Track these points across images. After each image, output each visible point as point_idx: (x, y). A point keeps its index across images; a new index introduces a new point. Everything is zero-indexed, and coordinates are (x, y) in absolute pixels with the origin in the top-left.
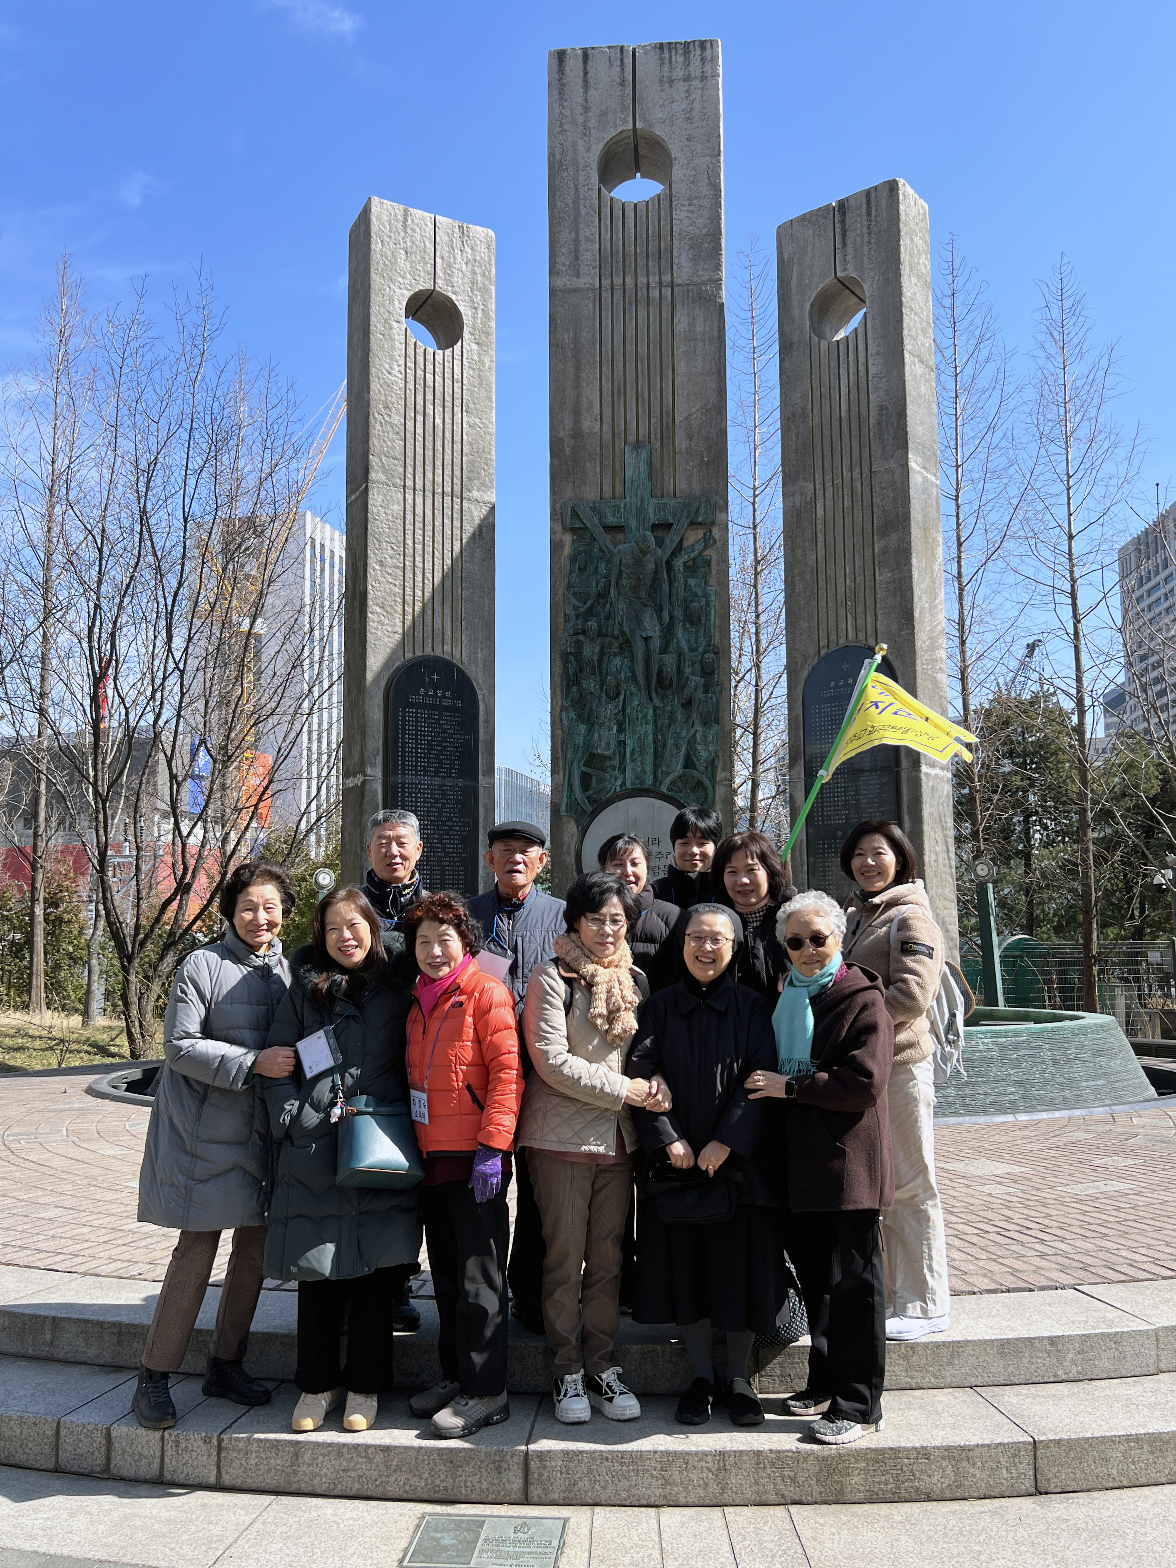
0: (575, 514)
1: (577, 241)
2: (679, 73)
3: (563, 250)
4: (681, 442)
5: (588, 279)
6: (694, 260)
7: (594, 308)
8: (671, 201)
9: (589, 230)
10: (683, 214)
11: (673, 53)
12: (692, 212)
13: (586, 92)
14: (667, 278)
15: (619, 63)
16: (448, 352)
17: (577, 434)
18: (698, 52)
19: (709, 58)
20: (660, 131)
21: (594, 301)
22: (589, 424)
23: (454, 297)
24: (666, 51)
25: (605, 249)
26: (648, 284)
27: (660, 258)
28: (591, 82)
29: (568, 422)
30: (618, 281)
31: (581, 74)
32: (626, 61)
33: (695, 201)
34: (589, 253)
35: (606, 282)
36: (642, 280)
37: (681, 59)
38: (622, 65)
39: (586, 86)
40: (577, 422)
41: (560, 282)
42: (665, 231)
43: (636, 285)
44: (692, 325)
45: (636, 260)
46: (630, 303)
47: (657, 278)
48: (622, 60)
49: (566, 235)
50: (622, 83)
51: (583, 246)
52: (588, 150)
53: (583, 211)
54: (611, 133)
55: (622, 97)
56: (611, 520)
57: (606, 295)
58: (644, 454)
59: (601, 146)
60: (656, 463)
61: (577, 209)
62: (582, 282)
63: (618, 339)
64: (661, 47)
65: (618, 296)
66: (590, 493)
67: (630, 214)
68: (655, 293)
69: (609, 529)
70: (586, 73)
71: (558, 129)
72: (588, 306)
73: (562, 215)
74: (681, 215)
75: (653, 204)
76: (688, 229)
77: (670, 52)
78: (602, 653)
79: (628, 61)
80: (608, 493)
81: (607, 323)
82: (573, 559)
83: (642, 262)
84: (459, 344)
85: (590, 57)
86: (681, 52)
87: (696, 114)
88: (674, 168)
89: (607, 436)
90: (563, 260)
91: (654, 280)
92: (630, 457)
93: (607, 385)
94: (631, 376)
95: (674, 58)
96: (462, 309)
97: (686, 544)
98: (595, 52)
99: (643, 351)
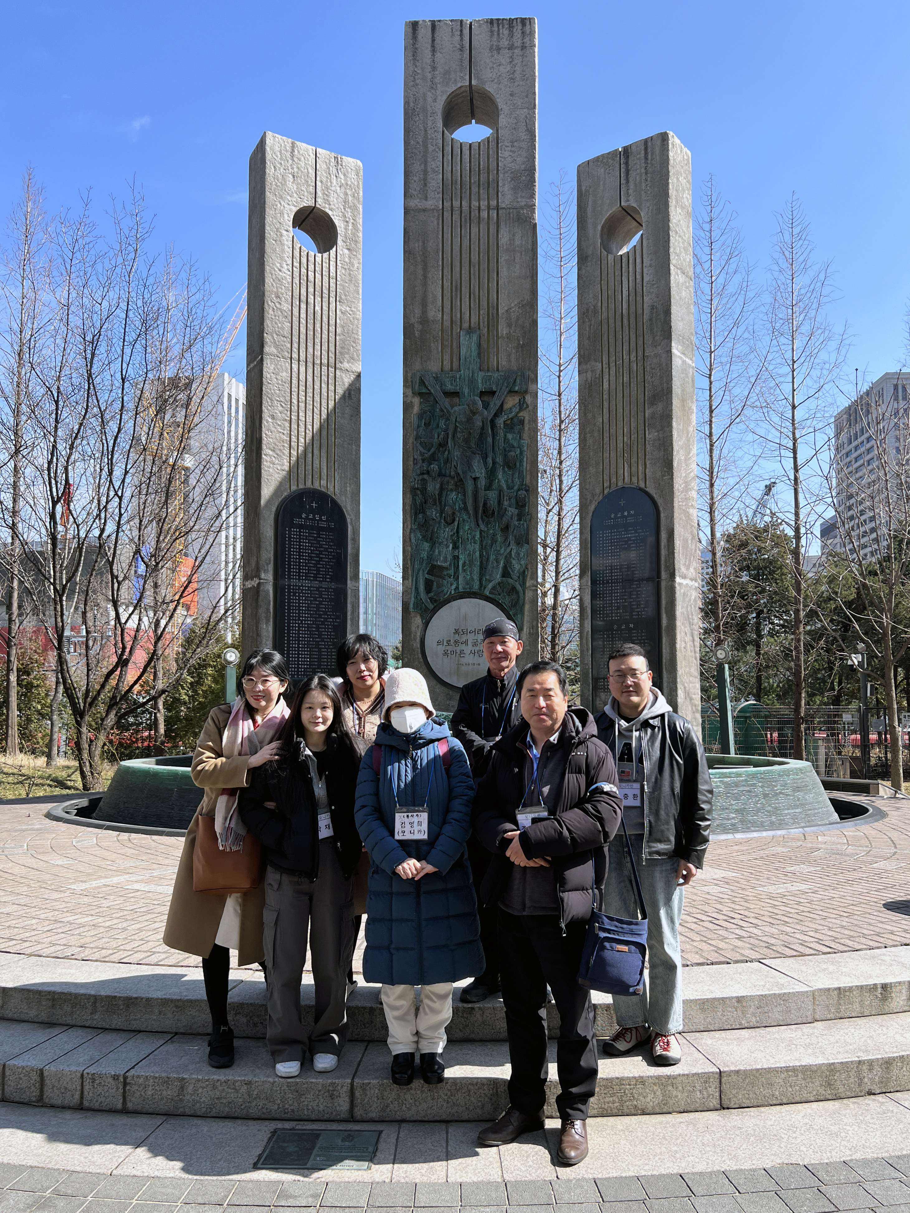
0: (422, 382)
1: (425, 172)
2: (505, 43)
3: (415, 178)
4: (503, 330)
5: (434, 201)
6: (515, 189)
7: (438, 224)
8: (498, 143)
9: (435, 164)
10: (507, 154)
11: (501, 27)
12: (514, 152)
13: (433, 55)
14: (493, 203)
15: (459, 33)
16: (326, 255)
17: (424, 321)
18: (520, 27)
19: (528, 32)
20: (490, 88)
21: (438, 219)
22: (433, 313)
23: (330, 213)
24: (495, 25)
25: (447, 179)
26: (479, 207)
27: (489, 187)
28: (437, 47)
29: (418, 312)
30: (456, 204)
31: (430, 41)
32: (464, 32)
33: (516, 144)
34: (435, 181)
35: (447, 204)
36: (475, 204)
37: (506, 32)
38: (461, 35)
39: (434, 51)
40: (424, 312)
41: (412, 204)
42: (493, 165)
43: (470, 207)
44: (512, 240)
45: (470, 188)
46: (466, 221)
47: (486, 203)
48: (461, 31)
49: (417, 167)
50: (461, 49)
51: (430, 175)
52: (435, 100)
53: (431, 148)
54: (453, 88)
55: (461, 60)
56: (449, 387)
57: (447, 215)
58: (475, 338)
59: (445, 97)
60: (484, 344)
61: (425, 146)
62: (429, 204)
63: (456, 248)
64: (491, 21)
65: (456, 216)
66: (434, 367)
67: (466, 152)
68: (484, 214)
69: (448, 394)
70: (433, 40)
71: (412, 83)
72: (434, 223)
73: (414, 150)
74: (505, 153)
75: (484, 144)
76: (510, 165)
77: (498, 26)
78: (442, 489)
79: (466, 31)
80: (447, 367)
81: (448, 236)
82: (421, 416)
83: (475, 189)
84: (334, 249)
85: (437, 28)
86: (506, 26)
87: (517, 75)
88: (501, 117)
89: (447, 323)
90: (415, 186)
91: (483, 204)
92: (464, 340)
93: (447, 284)
94: (466, 277)
95: (501, 31)
96: (336, 222)
97: (507, 406)
98: (442, 24)
99: (475, 258)
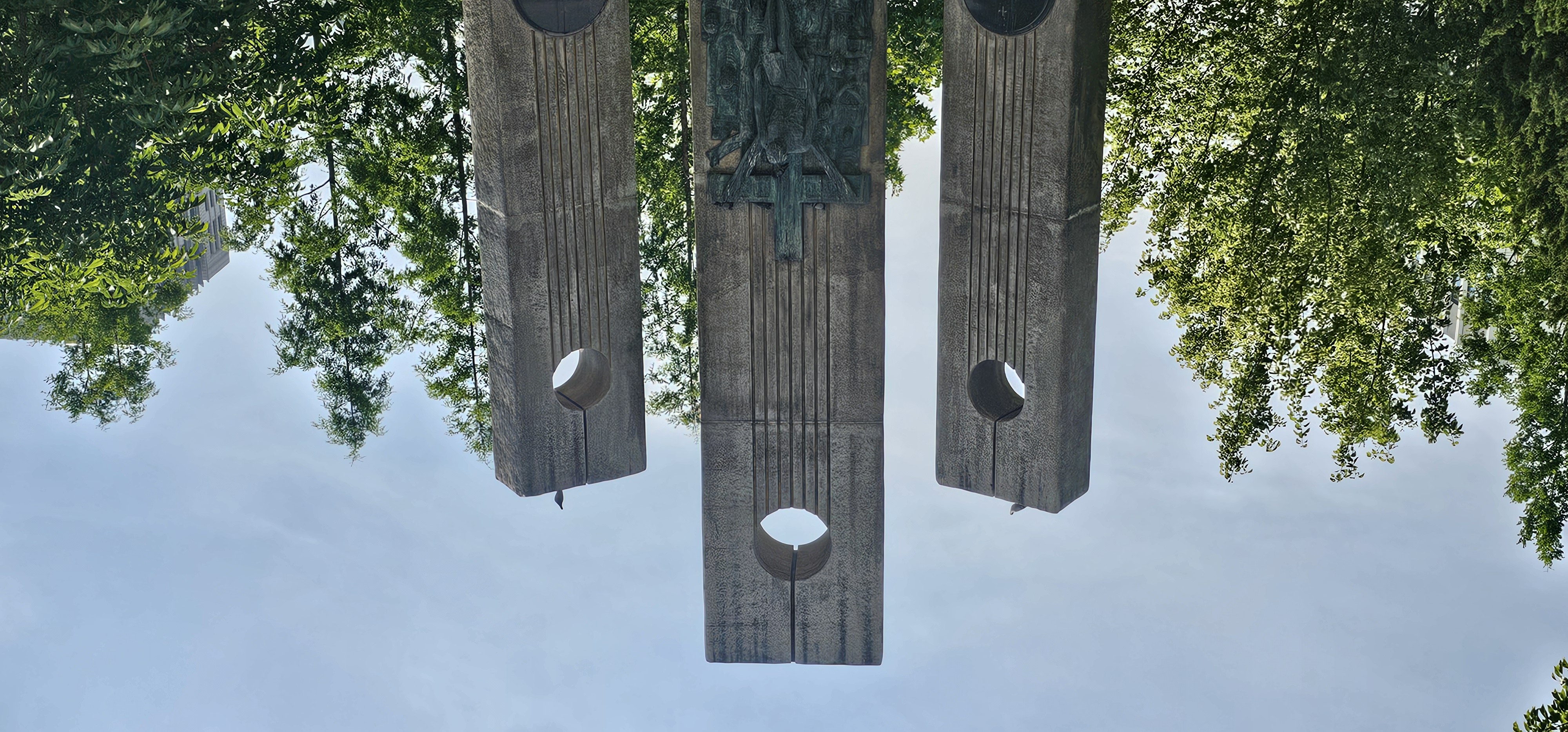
1: (853, 472)
2: (747, 632)
3: (867, 464)
4: (744, 260)
5: (840, 435)
6: (731, 446)
7: (835, 403)
8: (755, 507)
9: (840, 482)
10: (743, 492)
11: (753, 652)
12: (733, 494)
13: (843, 621)
14: (759, 429)
15: (809, 646)
16: (983, 358)
17: (853, 274)
18: (727, 651)
19: (716, 644)
20: (767, 577)
21: (835, 410)
22: (840, 283)
23: (976, 414)
24: (760, 655)
25: (823, 462)
26: (779, 424)
27: (766, 450)
28: (837, 630)
29: (863, 286)
30: (810, 429)
31: (847, 639)
32: (801, 649)
33: (731, 505)
34: (840, 458)
35: (823, 429)
36: (784, 429)
37: (745, 645)
38: (805, 644)
39: (842, 625)
40: (853, 286)
41: (871, 431)
42: (761, 477)
43: (791, 424)
44: (733, 379)
45: (791, 449)
46: (797, 405)
47: (770, 429)
48: (805, 649)
49: (865, 478)
50: (805, 626)
51: (846, 467)
52: (840, 563)
53: (846, 502)
54: (817, 578)
55: (805, 612)
56: (817, 181)
57: (823, 414)
58: (782, 249)
59: (828, 566)
60: (769, 239)
61: (853, 506)
62: (847, 430)
63: (810, 371)
64: (766, 659)
65: (810, 413)
66: (839, 211)
67: (797, 495)
68: (772, 414)
69: (820, 172)
70: (843, 639)
71: (872, 586)
72: (842, 404)
73: (868, 500)
74: (745, 491)
75: (773, 504)
76: (738, 477)
77: (756, 652)
78: (827, 38)
79: (798, 648)
80: (821, 210)
81: (822, 387)
83: (785, 447)
84: (972, 367)
85: (837, 655)
86: (745, 652)
87: (730, 591)
88: (751, 539)
89: (821, 270)
90: (868, 454)
91: (773, 428)
92: (797, 246)
93: (822, 323)
94: (797, 331)
95: (753, 647)
96: (969, 403)
97: (736, 154)
98: (833, 659)
99: (784, 358)
